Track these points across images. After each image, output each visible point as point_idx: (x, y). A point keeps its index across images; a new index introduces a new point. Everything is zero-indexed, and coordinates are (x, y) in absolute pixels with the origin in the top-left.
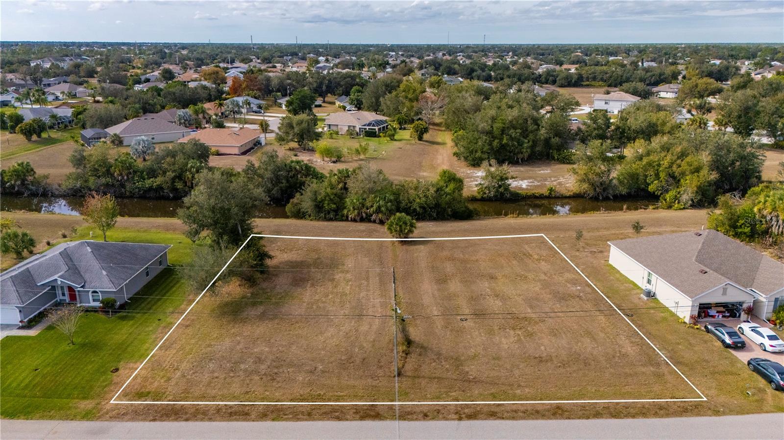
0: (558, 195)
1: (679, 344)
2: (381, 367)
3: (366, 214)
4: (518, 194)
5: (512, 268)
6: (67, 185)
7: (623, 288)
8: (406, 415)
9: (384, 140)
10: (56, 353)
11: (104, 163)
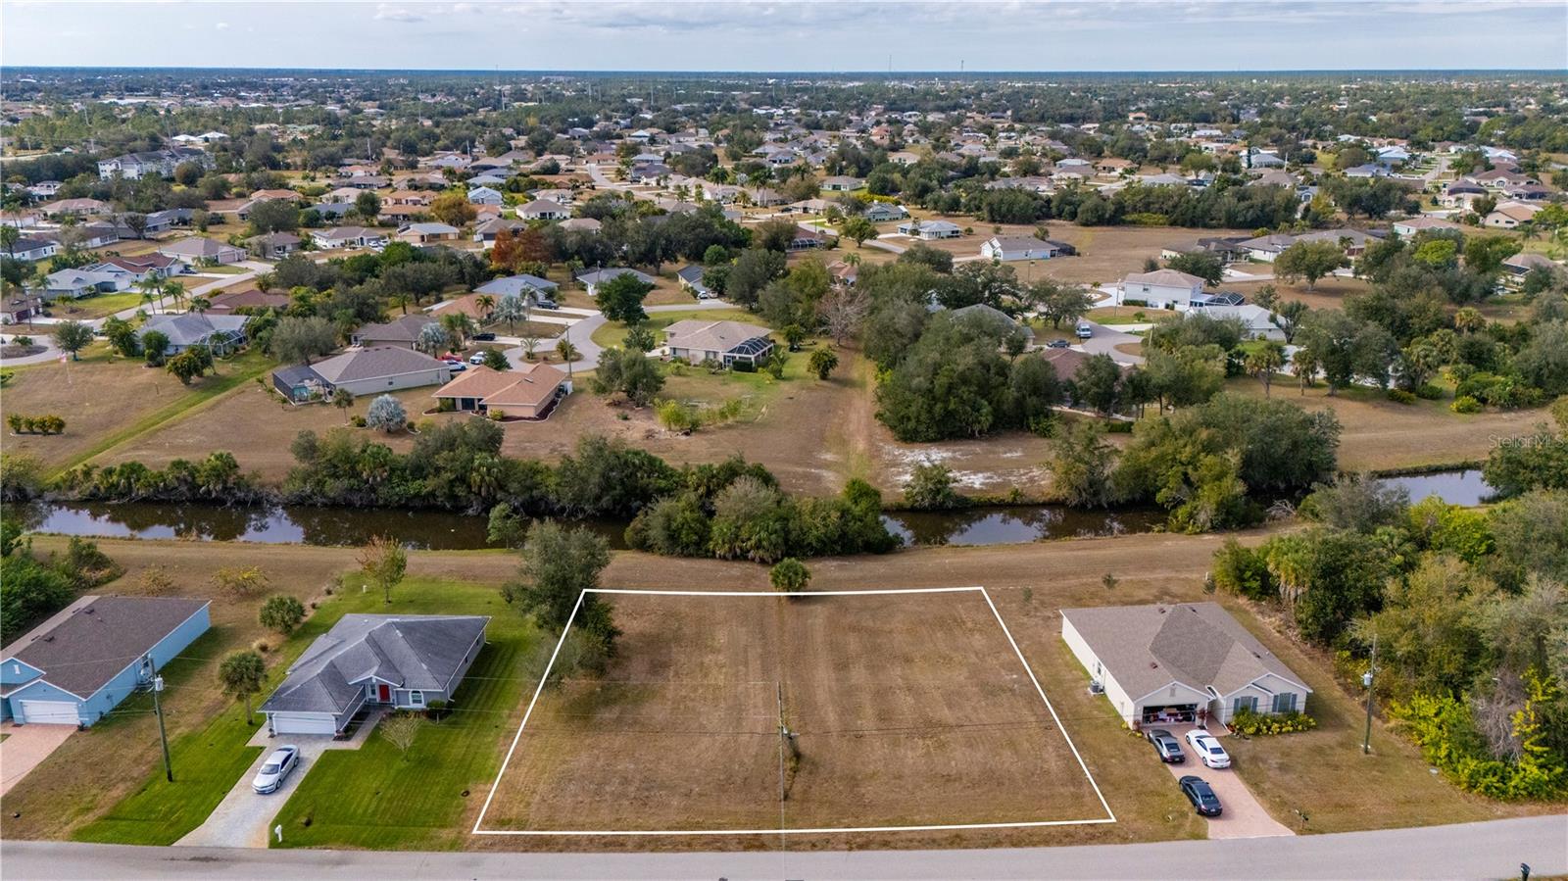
0: (1026, 500)
1: (1112, 757)
2: (765, 789)
3: (741, 549)
4: (966, 499)
5: (935, 645)
6: (292, 489)
7: (1070, 677)
8: (793, 845)
9: (764, 376)
10: (393, 772)
11: (347, 458)
